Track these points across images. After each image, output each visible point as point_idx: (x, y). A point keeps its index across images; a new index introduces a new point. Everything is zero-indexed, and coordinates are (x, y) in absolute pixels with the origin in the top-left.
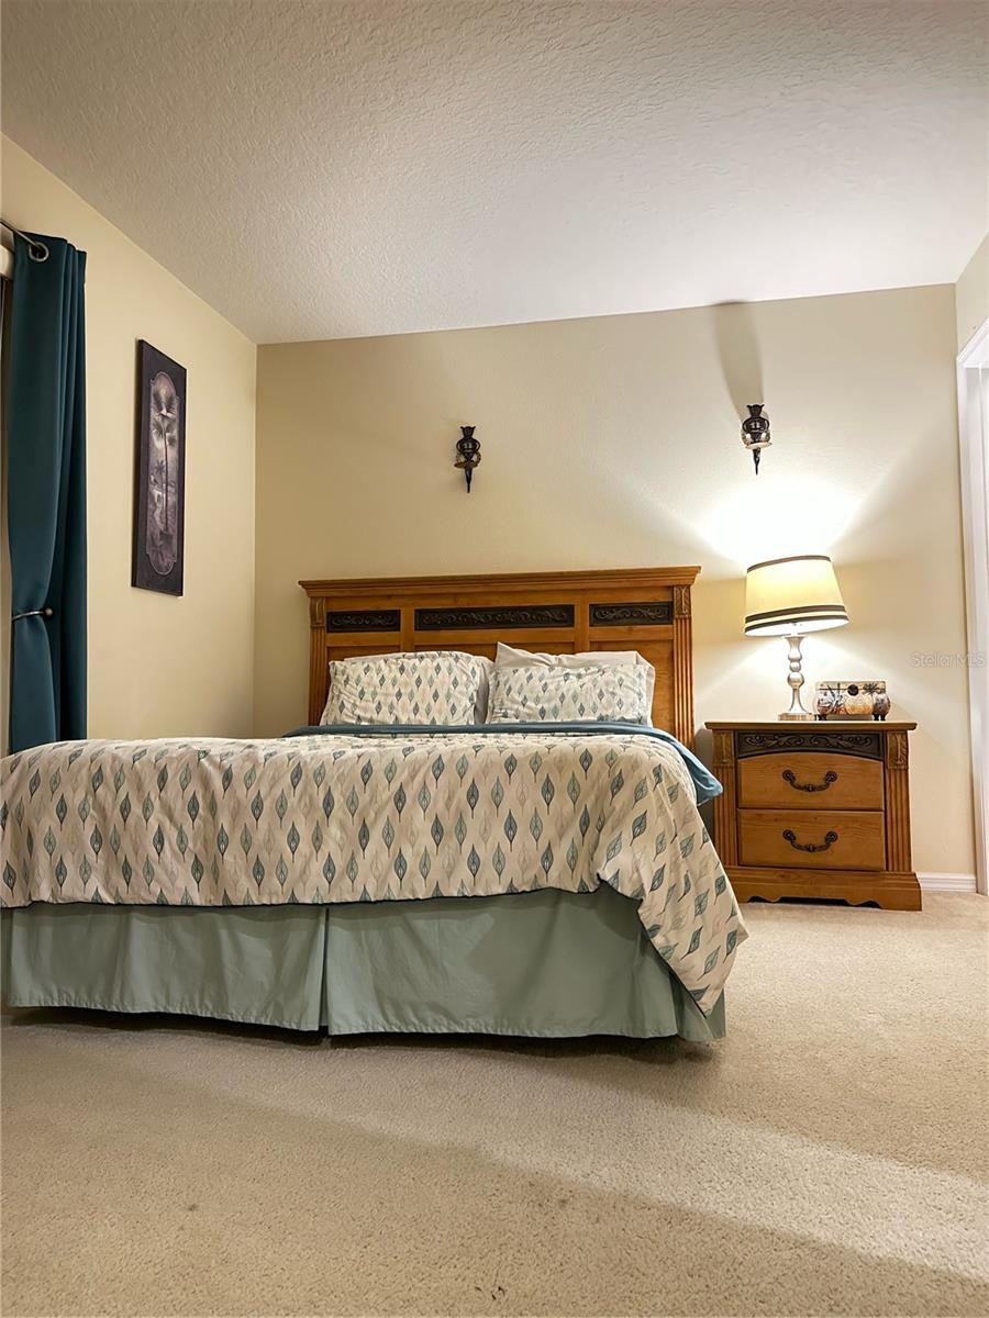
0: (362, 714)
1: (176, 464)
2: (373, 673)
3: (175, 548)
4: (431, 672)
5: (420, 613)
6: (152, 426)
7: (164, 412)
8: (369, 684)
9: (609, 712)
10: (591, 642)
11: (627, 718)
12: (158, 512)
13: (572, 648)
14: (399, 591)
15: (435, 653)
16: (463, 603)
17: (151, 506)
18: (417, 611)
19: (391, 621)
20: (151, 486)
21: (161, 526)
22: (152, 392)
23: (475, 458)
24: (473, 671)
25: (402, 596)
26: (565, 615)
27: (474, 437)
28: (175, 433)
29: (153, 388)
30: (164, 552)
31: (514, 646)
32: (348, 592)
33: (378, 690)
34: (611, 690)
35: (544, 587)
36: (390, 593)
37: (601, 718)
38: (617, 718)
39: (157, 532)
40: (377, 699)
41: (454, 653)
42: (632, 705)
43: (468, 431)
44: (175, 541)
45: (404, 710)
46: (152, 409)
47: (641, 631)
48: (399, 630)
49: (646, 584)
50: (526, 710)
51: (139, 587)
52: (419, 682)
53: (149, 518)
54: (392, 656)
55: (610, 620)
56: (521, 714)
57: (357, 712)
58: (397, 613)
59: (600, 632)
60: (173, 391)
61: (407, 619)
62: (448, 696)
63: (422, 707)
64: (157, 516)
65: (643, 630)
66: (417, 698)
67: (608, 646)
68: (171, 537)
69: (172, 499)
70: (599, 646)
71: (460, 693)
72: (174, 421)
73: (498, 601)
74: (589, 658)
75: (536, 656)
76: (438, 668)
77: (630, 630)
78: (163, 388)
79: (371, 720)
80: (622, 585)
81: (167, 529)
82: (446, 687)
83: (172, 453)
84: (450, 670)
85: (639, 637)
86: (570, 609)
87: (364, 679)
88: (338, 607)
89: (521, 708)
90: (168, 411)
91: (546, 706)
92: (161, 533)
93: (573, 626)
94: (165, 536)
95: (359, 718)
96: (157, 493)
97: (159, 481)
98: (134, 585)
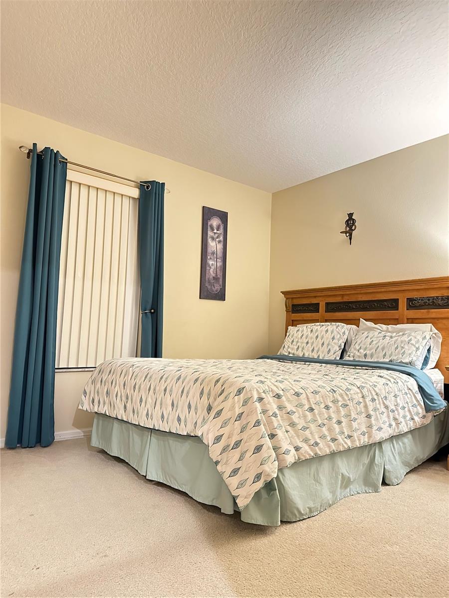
0: (290, 351)
1: (222, 250)
2: (300, 333)
3: (221, 282)
4: (324, 333)
5: (327, 304)
6: (208, 238)
7: (215, 231)
8: (296, 337)
9: (395, 358)
10: (407, 319)
11: (403, 361)
12: (212, 270)
13: (397, 321)
14: (319, 294)
15: (329, 323)
16: (346, 299)
17: (208, 268)
18: (326, 303)
19: (315, 308)
20: (208, 260)
21: (214, 275)
22: (209, 225)
23: (353, 228)
24: (344, 333)
25: (321, 296)
26: (393, 304)
27: (353, 218)
28: (221, 238)
29: (209, 223)
30: (215, 285)
31: (366, 320)
32: (299, 296)
33: (299, 340)
34: (402, 345)
35: (383, 290)
36: (315, 295)
37: (391, 361)
38: (399, 361)
39: (211, 277)
40: (298, 344)
41: (337, 324)
42: (410, 354)
43: (351, 215)
44: (221, 280)
45: (308, 350)
46: (209, 231)
47: (435, 313)
48: (318, 312)
49: (435, 286)
50: (358, 354)
51: (204, 299)
52: (317, 337)
53: (207, 272)
54: (309, 325)
55: (417, 307)
56: (356, 356)
57: (289, 350)
58: (318, 304)
59: (412, 313)
60: (220, 222)
61: (322, 307)
62: (328, 345)
63: (316, 349)
64: (211, 272)
65: (435, 312)
66: (314, 345)
67: (416, 321)
68: (219, 278)
69: (220, 264)
70: (412, 321)
71: (334, 343)
72: (221, 234)
73: (361, 298)
74: (403, 327)
75: (376, 326)
76: (327, 331)
77: (428, 312)
78: (215, 222)
79: (293, 354)
80: (422, 287)
81: (217, 276)
82: (328, 340)
83: (220, 247)
84: (332, 332)
85: (433, 316)
86: (396, 301)
87: (295, 335)
88: (296, 302)
89: (357, 352)
90: (217, 231)
91: (368, 352)
92: (213, 277)
93: (398, 310)
94: (216, 279)
95: (289, 353)
96: (211, 262)
97: (212, 258)
98: (200, 298)
